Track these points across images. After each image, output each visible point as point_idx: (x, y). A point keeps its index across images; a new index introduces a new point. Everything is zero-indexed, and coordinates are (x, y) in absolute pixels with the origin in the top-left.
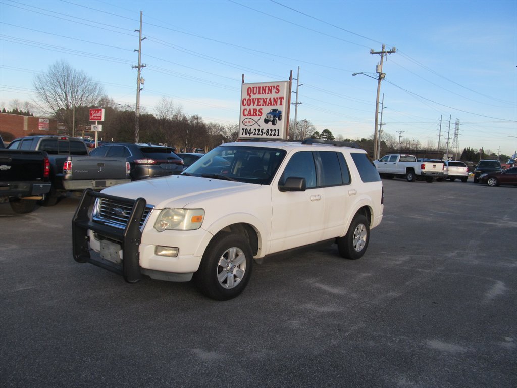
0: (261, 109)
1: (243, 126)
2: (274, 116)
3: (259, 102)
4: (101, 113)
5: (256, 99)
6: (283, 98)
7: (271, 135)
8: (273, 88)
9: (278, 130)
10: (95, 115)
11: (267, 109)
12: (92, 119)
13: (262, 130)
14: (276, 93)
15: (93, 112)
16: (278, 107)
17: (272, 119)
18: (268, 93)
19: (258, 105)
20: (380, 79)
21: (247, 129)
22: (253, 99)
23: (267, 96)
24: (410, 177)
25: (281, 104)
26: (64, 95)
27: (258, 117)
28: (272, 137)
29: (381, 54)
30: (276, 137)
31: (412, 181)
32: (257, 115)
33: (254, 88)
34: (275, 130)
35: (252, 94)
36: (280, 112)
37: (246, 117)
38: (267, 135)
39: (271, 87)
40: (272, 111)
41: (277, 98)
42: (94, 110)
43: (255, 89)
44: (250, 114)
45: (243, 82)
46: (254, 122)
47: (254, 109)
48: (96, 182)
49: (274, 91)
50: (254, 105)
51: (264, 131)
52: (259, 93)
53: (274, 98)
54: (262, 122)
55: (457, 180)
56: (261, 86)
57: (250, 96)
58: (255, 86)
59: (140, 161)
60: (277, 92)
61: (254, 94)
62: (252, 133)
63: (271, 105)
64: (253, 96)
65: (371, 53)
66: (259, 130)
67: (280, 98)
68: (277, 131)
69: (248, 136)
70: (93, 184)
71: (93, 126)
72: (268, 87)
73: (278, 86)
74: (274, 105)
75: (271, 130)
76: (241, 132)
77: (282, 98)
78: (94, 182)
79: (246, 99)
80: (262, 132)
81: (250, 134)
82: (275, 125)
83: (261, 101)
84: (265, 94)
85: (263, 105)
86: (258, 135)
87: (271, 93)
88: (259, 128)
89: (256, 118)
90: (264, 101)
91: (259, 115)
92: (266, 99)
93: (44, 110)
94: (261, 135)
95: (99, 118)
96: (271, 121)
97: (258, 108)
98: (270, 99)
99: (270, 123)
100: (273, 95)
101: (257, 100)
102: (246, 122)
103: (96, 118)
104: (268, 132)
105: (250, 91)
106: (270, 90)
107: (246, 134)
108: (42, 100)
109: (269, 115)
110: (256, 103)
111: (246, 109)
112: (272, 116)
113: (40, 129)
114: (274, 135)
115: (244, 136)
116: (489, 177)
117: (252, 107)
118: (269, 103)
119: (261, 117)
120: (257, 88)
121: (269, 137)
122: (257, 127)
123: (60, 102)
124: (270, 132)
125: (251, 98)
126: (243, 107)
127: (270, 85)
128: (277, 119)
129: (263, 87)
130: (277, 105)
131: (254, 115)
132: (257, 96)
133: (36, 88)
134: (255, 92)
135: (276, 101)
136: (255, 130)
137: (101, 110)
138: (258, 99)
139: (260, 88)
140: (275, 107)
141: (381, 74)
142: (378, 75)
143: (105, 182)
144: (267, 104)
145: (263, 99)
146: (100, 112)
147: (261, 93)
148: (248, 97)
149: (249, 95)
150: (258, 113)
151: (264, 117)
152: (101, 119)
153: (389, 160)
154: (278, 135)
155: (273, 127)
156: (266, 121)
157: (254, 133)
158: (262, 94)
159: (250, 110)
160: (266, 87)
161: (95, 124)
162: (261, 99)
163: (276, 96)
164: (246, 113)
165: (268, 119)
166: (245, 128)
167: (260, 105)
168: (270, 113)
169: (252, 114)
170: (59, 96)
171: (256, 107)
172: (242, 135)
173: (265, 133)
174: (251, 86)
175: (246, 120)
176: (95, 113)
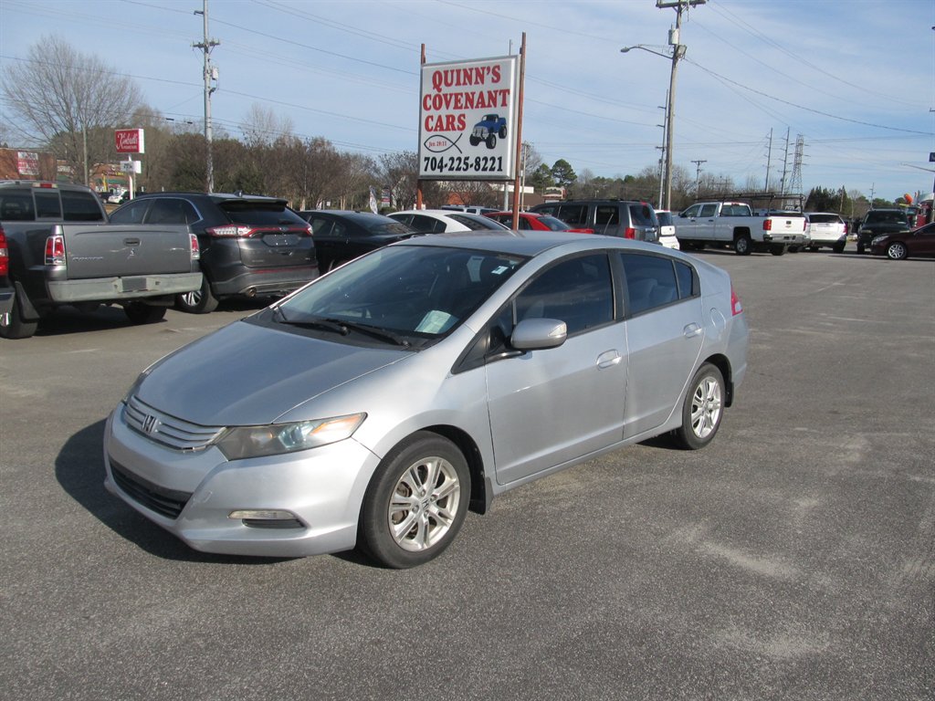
0: (464, 116)
1: (425, 153)
2: (491, 130)
3: (457, 101)
4: (138, 137)
5: (451, 95)
6: (508, 91)
7: (484, 169)
8: (486, 71)
9: (500, 159)
10: (126, 141)
11: (474, 116)
12: (121, 150)
13: (467, 158)
14: (493, 81)
15: (122, 136)
16: (497, 110)
17: (486, 136)
18: (477, 83)
19: (456, 107)
20: (675, 58)
21: (434, 158)
22: (445, 96)
23: (475, 89)
24: (741, 245)
25: (504, 104)
26: (64, 104)
27: (458, 133)
28: (488, 173)
29: (677, 8)
30: (496, 173)
31: (746, 253)
32: (454, 129)
33: (446, 72)
34: (493, 159)
35: (443, 86)
36: (503, 122)
37: (433, 133)
38: (477, 170)
39: (483, 69)
40: (485, 118)
41: (496, 92)
42: (123, 132)
43: (449, 74)
44: (440, 126)
45: (423, 60)
46: (449, 144)
47: (448, 117)
48: (124, 282)
49: (488, 77)
50: (447, 108)
51: (470, 162)
52: (458, 83)
53: (490, 93)
54: (465, 143)
55: (825, 248)
56: (461, 66)
57: (439, 90)
58: (449, 67)
59: (219, 231)
60: (495, 78)
61: (448, 85)
62: (446, 166)
63: (483, 106)
64: (445, 90)
65: (657, 5)
66: (459, 159)
67: (501, 91)
68: (497, 162)
69: (437, 172)
70: (116, 286)
71: (122, 163)
72: (477, 69)
73: (498, 67)
74: (489, 106)
75: (486, 159)
76: (423, 164)
77: (505, 92)
78: (119, 282)
79: (430, 96)
80: (466, 164)
81: (441, 168)
82: (493, 148)
83: (463, 100)
84: (471, 84)
85: (466, 107)
86: (458, 169)
87: (483, 82)
88: (459, 155)
89: (453, 135)
90: (469, 99)
91: (459, 129)
92: (473, 94)
93: (26, 136)
94: (465, 170)
95: (135, 147)
96: (484, 140)
97: (456, 113)
98: (481, 95)
99: (482, 145)
100: (488, 86)
101: (453, 97)
102: (431, 144)
103: (129, 147)
104: (478, 163)
105: (439, 79)
106: (481, 77)
107: (433, 169)
108: (19, 116)
109: (480, 128)
110: (452, 104)
111: (432, 117)
112: (486, 130)
113: (20, 172)
114: (492, 169)
115: (430, 172)
116: (889, 243)
117: (444, 112)
118: (478, 103)
119: (463, 132)
120: (452, 71)
121: (480, 173)
122: (454, 153)
123: (56, 118)
124: (482, 163)
125: (441, 94)
126: (425, 114)
127: (479, 65)
128: (497, 135)
129: (465, 71)
130: (495, 106)
131: (448, 129)
132: (454, 89)
133: (8, 92)
134: (449, 81)
135: (493, 99)
136: (452, 159)
137: (137, 132)
138: (456, 95)
139: (458, 71)
140: (491, 111)
141: (677, 48)
142: (673, 50)
143: (145, 280)
144: (475, 105)
145: (467, 94)
146: (135, 135)
147: (462, 81)
148: (435, 92)
149: (437, 87)
150: (456, 123)
151: (469, 131)
152: (137, 150)
153: (699, 214)
154: (500, 169)
155: (489, 153)
156: (474, 141)
157: (449, 166)
158: (465, 83)
159: (440, 118)
160: (471, 70)
161: (128, 159)
162: (461, 94)
163: (493, 87)
164: (432, 124)
165: (479, 135)
166: (431, 155)
167: (461, 108)
168: (481, 124)
169: (445, 127)
170: (53, 106)
171: (451, 111)
172: (426, 170)
173: (471, 166)
174: (441, 69)
175: (431, 140)
176: (126, 137)
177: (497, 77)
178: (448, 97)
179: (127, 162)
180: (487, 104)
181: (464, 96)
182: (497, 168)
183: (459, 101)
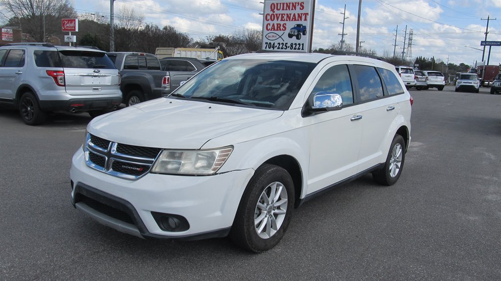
0: (285, 24)
1: (265, 40)
2: (299, 31)
3: (282, 17)
4: (75, 23)
6: (308, 14)
7: (295, 49)
8: (297, 4)
9: (303, 44)
10: (68, 25)
11: (290, 25)
12: (65, 30)
13: (287, 44)
14: (300, 9)
16: (303, 23)
17: (296, 34)
18: (292, 9)
19: (282, 20)
21: (270, 43)
22: (277, 15)
23: (292, 12)
25: (306, 20)
26: (29, 4)
27: (282, 32)
28: (297, 51)
32: (280, 30)
33: (277, 4)
34: (299, 44)
35: (275, 10)
36: (305, 28)
37: (270, 31)
38: (291, 49)
39: (296, 3)
40: (296, 26)
41: (302, 14)
43: (279, 5)
46: (278, 37)
47: (277, 24)
49: (298, 7)
50: (278, 20)
51: (288, 45)
52: (283, 9)
53: (299, 14)
54: (286, 36)
56: (285, 1)
57: (274, 12)
58: (279, 2)
61: (277, 9)
62: (276, 46)
63: (295, 20)
64: (276, 12)
66: (283, 44)
67: (304, 14)
68: (301, 46)
71: (66, 37)
72: (293, 3)
73: (303, 3)
74: (298, 20)
75: (296, 44)
76: (264, 45)
77: (306, 14)
79: (269, 14)
80: (286, 46)
81: (273, 48)
82: (299, 39)
84: (289, 10)
85: (287, 20)
86: (282, 48)
87: (295, 9)
88: (283, 42)
89: (280, 33)
90: (288, 17)
91: (283, 30)
92: (290, 14)
94: (285, 49)
95: (73, 28)
96: (295, 35)
97: (282, 23)
98: (294, 15)
99: (294, 38)
100: (298, 11)
101: (281, 15)
103: (70, 28)
104: (292, 46)
105: (273, 7)
106: (294, 7)
107: (270, 48)
109: (293, 30)
110: (280, 18)
111: (270, 24)
112: (296, 31)
113: (3, 39)
114: (299, 49)
115: (268, 49)
117: (275, 22)
118: (293, 18)
119: (285, 31)
120: (280, 4)
121: (293, 50)
122: (281, 42)
123: (25, 11)
124: (294, 46)
125: (275, 14)
126: (266, 22)
127: (294, 1)
128: (302, 34)
129: (287, 4)
130: (301, 20)
131: (277, 30)
134: (279, 8)
135: (300, 17)
136: (279, 44)
138: (282, 15)
139: (283, 4)
140: (299, 22)
144: (291, 19)
145: (287, 14)
146: (73, 22)
147: (285, 8)
148: (272, 13)
149: (272, 10)
151: (288, 31)
154: (303, 49)
155: (298, 42)
156: (290, 36)
158: (286, 9)
159: (273, 25)
160: (290, 3)
161: (69, 35)
162: (285, 14)
163: (300, 12)
164: (270, 27)
165: (293, 33)
166: (269, 42)
167: (284, 20)
168: (294, 28)
169: (276, 29)
170: (23, 5)
171: (279, 22)
172: (266, 48)
173: (289, 47)
174: (275, 2)
175: (269, 35)
176: (68, 23)
177: (302, 7)
178: (278, 15)
179: (68, 36)
180: (297, 19)
181: (286, 15)
182: (301, 48)
183: (284, 17)
